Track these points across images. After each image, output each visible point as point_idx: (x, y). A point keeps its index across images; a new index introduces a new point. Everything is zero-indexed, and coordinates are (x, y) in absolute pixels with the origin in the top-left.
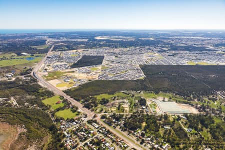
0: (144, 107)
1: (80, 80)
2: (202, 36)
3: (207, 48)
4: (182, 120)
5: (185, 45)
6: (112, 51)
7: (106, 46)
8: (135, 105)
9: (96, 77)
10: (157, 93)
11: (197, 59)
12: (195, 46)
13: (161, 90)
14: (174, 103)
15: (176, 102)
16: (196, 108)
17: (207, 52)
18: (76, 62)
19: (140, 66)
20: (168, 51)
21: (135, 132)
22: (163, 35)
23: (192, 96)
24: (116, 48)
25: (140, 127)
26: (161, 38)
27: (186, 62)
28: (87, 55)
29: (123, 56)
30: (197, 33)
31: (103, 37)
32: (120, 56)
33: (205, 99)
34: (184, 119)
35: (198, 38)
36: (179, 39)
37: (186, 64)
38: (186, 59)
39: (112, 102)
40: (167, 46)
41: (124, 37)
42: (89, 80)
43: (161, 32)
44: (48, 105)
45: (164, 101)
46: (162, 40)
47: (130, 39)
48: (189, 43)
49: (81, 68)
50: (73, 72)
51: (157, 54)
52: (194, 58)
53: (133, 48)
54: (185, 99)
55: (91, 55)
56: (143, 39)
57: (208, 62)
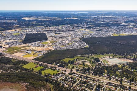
0: (100, 63)
1: (40, 51)
2: (113, 15)
3: (121, 24)
4: (126, 66)
5: (104, 23)
6: (48, 29)
8: (93, 62)
10: (103, 54)
11: (118, 32)
12: (112, 23)
13: (105, 53)
15: (118, 58)
17: (122, 27)
18: (24, 39)
20: (94, 27)
21: (103, 75)
22: (83, 15)
23: (125, 54)
24: (50, 26)
26: (83, 18)
27: (111, 34)
29: (61, 32)
30: (108, 13)
32: (58, 33)
33: (133, 55)
35: (111, 17)
36: (97, 18)
37: (112, 36)
38: (110, 32)
39: (77, 62)
40: (91, 23)
42: (48, 51)
43: (80, 13)
44: (30, 68)
45: (110, 58)
46: (85, 19)
48: (107, 21)
50: (29, 46)
51: (87, 30)
52: (115, 31)
53: (64, 26)
54: (122, 56)
56: (68, 18)
57: (126, 33)
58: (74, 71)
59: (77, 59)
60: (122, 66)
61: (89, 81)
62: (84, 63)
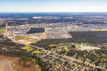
0: (75, 48)
1: (36, 39)
2: (102, 16)
3: (106, 23)
4: (93, 52)
5: (92, 21)
6: (48, 25)
7: (43, 22)
8: (70, 48)
9: (45, 38)
10: (80, 43)
11: (100, 28)
12: (98, 21)
13: (82, 42)
14: (89, 46)
15: (90, 46)
16: (100, 48)
17: (105, 24)
18: (28, 31)
19: (68, 32)
20: (83, 25)
21: (73, 56)
22: (78, 15)
23: (97, 44)
24: (50, 23)
25: (75, 55)
26: (77, 17)
27: (93, 30)
28: (33, 27)
29: (56, 27)
30: (99, 14)
31: (38, 17)
32: (54, 28)
33: (103, 44)
34: (94, 51)
35: (100, 17)
36: (88, 18)
37: (94, 31)
38: (94, 28)
39: (58, 47)
40: (82, 22)
41: (52, 17)
42: (41, 39)
43: (76, 14)
44: (25, 49)
45: (84, 46)
46: (78, 18)
47: (56, 18)
48: (95, 20)
49: (33, 34)
50: (30, 36)
51: (76, 26)
52: (98, 28)
53: (60, 23)
54: (94, 45)
55: (35, 27)
56: (65, 18)
57: (106, 29)
58: (54, 52)
59: (59, 45)
60: (90, 51)
61: (61, 59)
62: (63, 48)
